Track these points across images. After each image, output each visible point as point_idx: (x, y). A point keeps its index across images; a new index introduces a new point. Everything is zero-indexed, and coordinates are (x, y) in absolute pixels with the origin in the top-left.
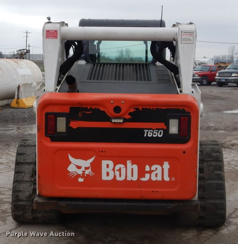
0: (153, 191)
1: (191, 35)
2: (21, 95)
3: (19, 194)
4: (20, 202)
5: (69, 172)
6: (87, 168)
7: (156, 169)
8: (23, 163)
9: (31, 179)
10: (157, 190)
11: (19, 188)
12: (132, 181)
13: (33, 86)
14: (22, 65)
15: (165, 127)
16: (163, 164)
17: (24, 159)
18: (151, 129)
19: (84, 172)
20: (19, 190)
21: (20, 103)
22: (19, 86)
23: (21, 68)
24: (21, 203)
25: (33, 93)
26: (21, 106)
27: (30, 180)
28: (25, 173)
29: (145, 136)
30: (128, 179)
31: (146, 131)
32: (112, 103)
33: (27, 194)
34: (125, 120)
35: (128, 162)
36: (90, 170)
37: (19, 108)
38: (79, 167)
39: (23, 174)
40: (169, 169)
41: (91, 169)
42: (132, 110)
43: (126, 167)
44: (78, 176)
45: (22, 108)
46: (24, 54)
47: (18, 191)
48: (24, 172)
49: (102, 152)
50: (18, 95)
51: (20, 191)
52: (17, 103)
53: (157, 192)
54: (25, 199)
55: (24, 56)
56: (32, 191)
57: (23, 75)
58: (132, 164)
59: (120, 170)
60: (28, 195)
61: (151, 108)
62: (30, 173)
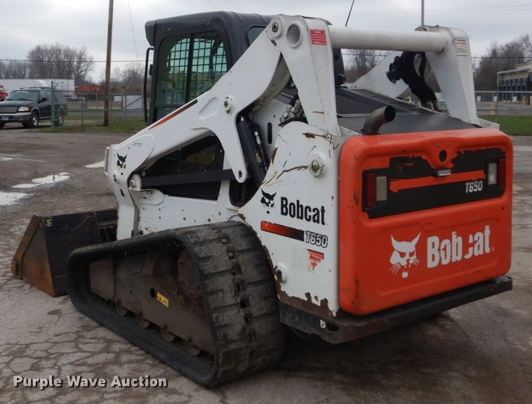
0: (477, 272)
3: (226, 332)
4: (230, 346)
5: (392, 265)
6: (411, 254)
7: (479, 238)
8: (215, 273)
9: (236, 300)
10: (480, 269)
11: (223, 321)
12: (457, 261)
15: (485, 176)
16: (484, 230)
17: (214, 267)
18: (472, 181)
19: (408, 261)
20: (224, 324)
24: (232, 347)
27: (235, 302)
28: (224, 290)
29: (467, 192)
30: (454, 260)
31: (467, 184)
33: (238, 328)
35: (453, 234)
36: (415, 257)
38: (402, 255)
39: (221, 294)
40: (490, 236)
41: (417, 255)
43: (451, 243)
44: (402, 269)
47: (223, 326)
48: (222, 290)
49: (428, 224)
51: (226, 325)
54: (237, 338)
56: (244, 321)
58: (457, 236)
59: (445, 249)
60: (240, 328)
62: (231, 290)
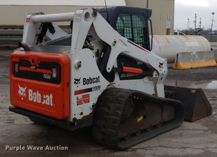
0: (46, 111)
1: (80, 16)
2: (179, 60)
5: (19, 94)
6: (24, 93)
7: (48, 97)
10: (48, 110)
13: (192, 54)
14: (191, 40)
15: (51, 73)
16: (50, 95)
18: (46, 74)
21: (178, 66)
22: (178, 54)
23: (189, 42)
25: (192, 59)
26: (179, 68)
29: (44, 77)
30: (38, 102)
31: (44, 74)
32: (32, 57)
34: (36, 68)
35: (37, 91)
37: (177, 69)
38: (22, 92)
40: (52, 99)
41: (26, 93)
42: (39, 62)
43: (37, 94)
44: (21, 96)
45: (179, 69)
46: (197, 32)
50: (177, 60)
52: (176, 65)
53: (48, 111)
55: (197, 33)
57: (189, 47)
58: (39, 93)
59: (34, 96)
61: (46, 61)
